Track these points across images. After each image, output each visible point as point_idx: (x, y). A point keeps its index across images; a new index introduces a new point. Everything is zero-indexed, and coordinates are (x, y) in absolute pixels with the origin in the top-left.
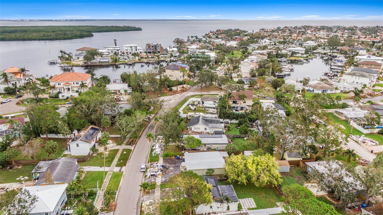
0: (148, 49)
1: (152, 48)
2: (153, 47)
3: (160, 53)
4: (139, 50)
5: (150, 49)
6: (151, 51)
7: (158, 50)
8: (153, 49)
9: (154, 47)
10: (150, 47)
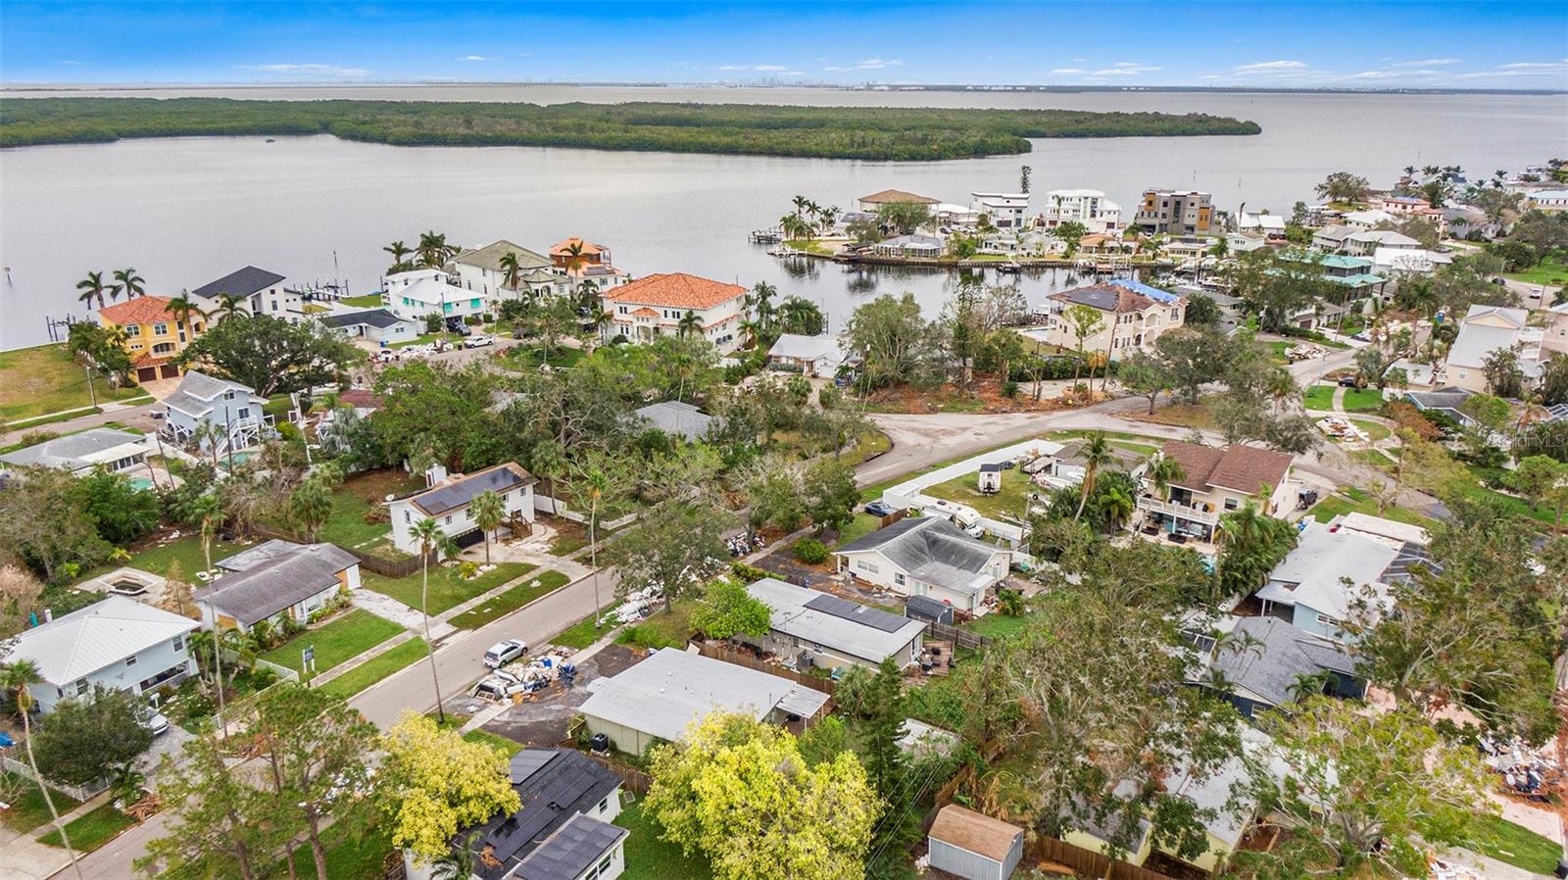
0: (1146, 213)
1: (1162, 210)
2: (1165, 204)
3: (1196, 232)
4: (1105, 214)
5: (1152, 214)
6: (1155, 222)
7: (1189, 221)
8: (1164, 215)
9: (1172, 205)
10: (1155, 203)
